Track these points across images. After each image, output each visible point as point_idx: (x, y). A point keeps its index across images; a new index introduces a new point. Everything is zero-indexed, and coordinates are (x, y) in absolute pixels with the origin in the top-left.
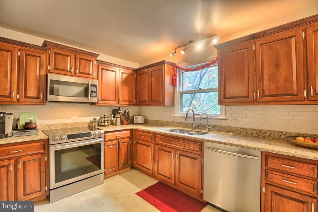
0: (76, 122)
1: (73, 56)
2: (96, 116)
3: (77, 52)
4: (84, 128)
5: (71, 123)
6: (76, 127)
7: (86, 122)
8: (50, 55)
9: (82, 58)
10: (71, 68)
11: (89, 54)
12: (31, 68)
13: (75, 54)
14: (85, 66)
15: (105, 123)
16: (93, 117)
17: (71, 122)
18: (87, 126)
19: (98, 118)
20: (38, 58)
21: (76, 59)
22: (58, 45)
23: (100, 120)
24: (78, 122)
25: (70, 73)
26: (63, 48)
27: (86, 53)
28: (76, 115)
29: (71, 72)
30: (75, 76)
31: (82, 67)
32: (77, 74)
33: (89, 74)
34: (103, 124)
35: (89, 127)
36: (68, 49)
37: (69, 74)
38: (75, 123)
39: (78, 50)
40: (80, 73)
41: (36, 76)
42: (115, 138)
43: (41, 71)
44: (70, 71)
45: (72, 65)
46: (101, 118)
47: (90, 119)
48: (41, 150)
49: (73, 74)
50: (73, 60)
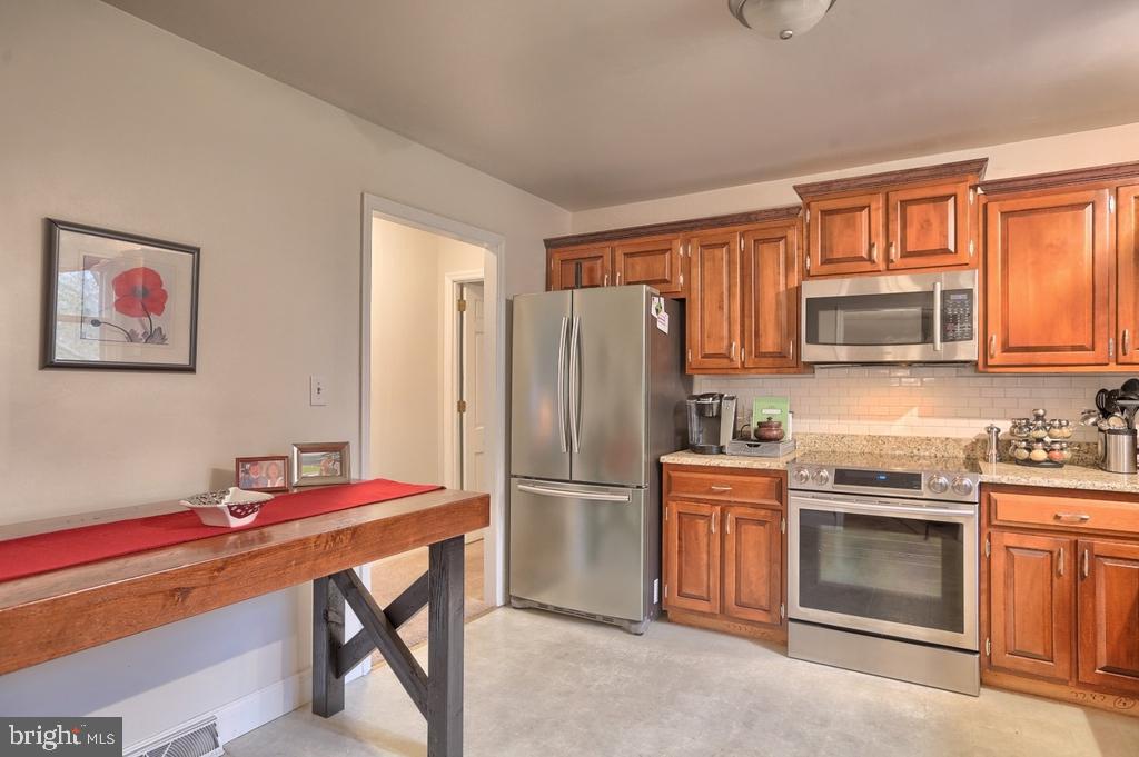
0: (915, 434)
1: (878, 204)
2: (998, 419)
3: (894, 182)
4: (945, 460)
5: (896, 437)
6: (915, 452)
7: (955, 440)
8: (808, 225)
9: (909, 197)
10: (871, 246)
11: (941, 175)
12: (768, 274)
13: (887, 194)
14: (926, 225)
15: (1034, 452)
16: (988, 423)
17: (897, 434)
18: (962, 455)
19: (1005, 426)
20: (782, 244)
21: (890, 210)
22: (828, 184)
23: (1012, 433)
24: (923, 435)
25: (868, 263)
26: (843, 189)
27: (926, 173)
28: (915, 411)
29: (874, 262)
30: (888, 270)
31: (912, 233)
32: (892, 261)
33: (945, 251)
34: (1024, 454)
35: (968, 458)
36: (860, 186)
37: (867, 266)
38: (913, 440)
39: (893, 178)
40: (905, 254)
41: (778, 294)
42: (1052, 522)
43: (790, 275)
44: (870, 260)
45: (878, 235)
46: (1015, 426)
47: (972, 429)
48: (771, 499)
49: (882, 266)
50: (879, 217)
